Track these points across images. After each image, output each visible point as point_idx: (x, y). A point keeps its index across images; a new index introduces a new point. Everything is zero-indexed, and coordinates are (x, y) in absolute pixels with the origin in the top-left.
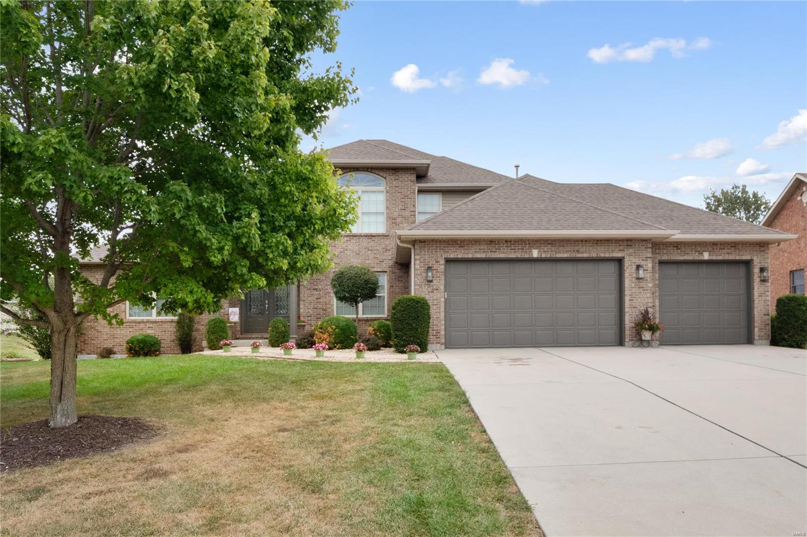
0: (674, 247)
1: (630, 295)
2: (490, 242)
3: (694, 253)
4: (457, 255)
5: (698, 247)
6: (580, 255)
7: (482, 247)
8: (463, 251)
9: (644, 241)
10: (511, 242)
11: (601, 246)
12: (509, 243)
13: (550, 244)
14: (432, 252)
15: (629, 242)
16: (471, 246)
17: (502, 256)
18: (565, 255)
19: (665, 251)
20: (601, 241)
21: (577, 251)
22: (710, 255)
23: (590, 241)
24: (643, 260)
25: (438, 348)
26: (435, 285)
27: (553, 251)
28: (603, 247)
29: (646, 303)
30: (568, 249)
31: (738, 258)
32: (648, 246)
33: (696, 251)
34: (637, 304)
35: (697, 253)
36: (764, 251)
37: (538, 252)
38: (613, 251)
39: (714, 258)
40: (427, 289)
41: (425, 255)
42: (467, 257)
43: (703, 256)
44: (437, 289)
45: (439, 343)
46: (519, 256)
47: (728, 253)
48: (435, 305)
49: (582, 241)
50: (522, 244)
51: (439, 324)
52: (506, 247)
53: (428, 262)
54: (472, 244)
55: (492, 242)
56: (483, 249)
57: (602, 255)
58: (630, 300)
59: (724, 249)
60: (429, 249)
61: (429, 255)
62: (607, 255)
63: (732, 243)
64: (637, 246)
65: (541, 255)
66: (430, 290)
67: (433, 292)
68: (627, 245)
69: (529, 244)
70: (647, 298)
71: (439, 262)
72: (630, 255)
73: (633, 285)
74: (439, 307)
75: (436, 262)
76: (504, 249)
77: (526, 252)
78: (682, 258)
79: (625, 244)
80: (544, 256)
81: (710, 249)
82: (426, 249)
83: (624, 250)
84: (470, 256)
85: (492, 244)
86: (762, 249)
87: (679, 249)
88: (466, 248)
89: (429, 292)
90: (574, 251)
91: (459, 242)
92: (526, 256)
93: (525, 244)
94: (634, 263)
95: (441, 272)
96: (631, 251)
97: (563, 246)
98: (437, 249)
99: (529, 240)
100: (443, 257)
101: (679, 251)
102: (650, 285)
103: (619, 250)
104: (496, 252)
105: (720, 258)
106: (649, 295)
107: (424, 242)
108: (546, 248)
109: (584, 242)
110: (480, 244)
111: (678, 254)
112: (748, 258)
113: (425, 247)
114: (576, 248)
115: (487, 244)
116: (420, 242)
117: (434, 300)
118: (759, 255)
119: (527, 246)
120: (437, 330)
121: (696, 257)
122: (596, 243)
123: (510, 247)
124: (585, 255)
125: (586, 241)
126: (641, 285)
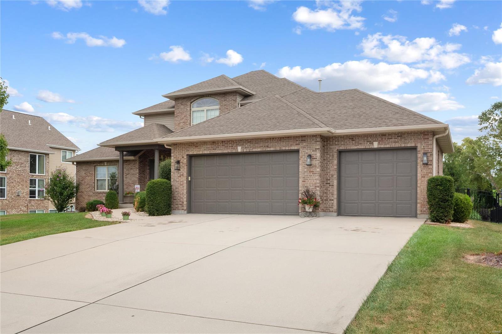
0: (349, 139)
1: (303, 178)
2: (213, 142)
3: (366, 142)
4: (194, 152)
5: (369, 138)
6: (268, 149)
7: (208, 146)
8: (197, 150)
9: (313, 136)
10: (225, 142)
11: (284, 142)
12: (224, 143)
13: (250, 142)
14: (180, 151)
15: (303, 138)
16: (201, 146)
17: (220, 152)
18: (259, 150)
19: (342, 143)
20: (283, 138)
21: (267, 146)
22: (379, 144)
23: (276, 138)
24: (313, 151)
25: (183, 213)
26: (181, 172)
27: (251, 147)
28: (284, 143)
29: (315, 183)
30: (261, 145)
31: (403, 145)
32: (318, 140)
33: (367, 142)
34: (308, 184)
35: (368, 143)
36: (428, 139)
37: (242, 148)
38: (291, 145)
39: (382, 146)
40: (177, 175)
41: (176, 153)
42: (199, 153)
43: (373, 145)
44: (183, 175)
45: (183, 209)
46: (230, 152)
47: (395, 142)
48: (181, 185)
49: (270, 139)
50: (232, 143)
51: (183, 197)
52: (222, 145)
53: (178, 157)
54: (202, 145)
55: (214, 143)
56: (209, 148)
57: (284, 148)
58: (303, 181)
59: (392, 139)
60: (179, 149)
61: (178, 153)
62: (287, 148)
63: (399, 133)
64: (309, 140)
65: (243, 150)
66: (179, 175)
67: (180, 177)
68: (302, 140)
69: (236, 143)
70: (316, 179)
71: (184, 157)
72: (304, 147)
73: (306, 170)
74: (184, 187)
75: (182, 157)
76: (221, 147)
77: (234, 149)
78: (355, 148)
79: (300, 139)
80: (245, 151)
81: (380, 139)
82: (177, 149)
83: (299, 144)
84: (201, 153)
85: (214, 144)
86: (426, 137)
87: (354, 140)
88: (199, 147)
89: (178, 177)
90: (265, 146)
91: (195, 144)
92: (234, 151)
93: (234, 143)
94: (306, 153)
95: (185, 164)
96: (304, 144)
97: (258, 143)
98: (183, 149)
99: (236, 140)
100: (186, 154)
101: (354, 142)
102: (318, 170)
103: (296, 144)
104: (216, 149)
105: (388, 146)
106: (317, 177)
107: (176, 145)
108: (247, 145)
109: (271, 140)
110: (207, 145)
111: (353, 144)
112: (413, 145)
113: (176, 148)
114: (266, 144)
115: (211, 144)
116: (174, 145)
117: (181, 182)
118: (423, 142)
119: (235, 144)
120: (182, 201)
121: (367, 146)
122: (280, 140)
123: (224, 145)
124: (272, 149)
125: (273, 139)
126: (312, 170)
